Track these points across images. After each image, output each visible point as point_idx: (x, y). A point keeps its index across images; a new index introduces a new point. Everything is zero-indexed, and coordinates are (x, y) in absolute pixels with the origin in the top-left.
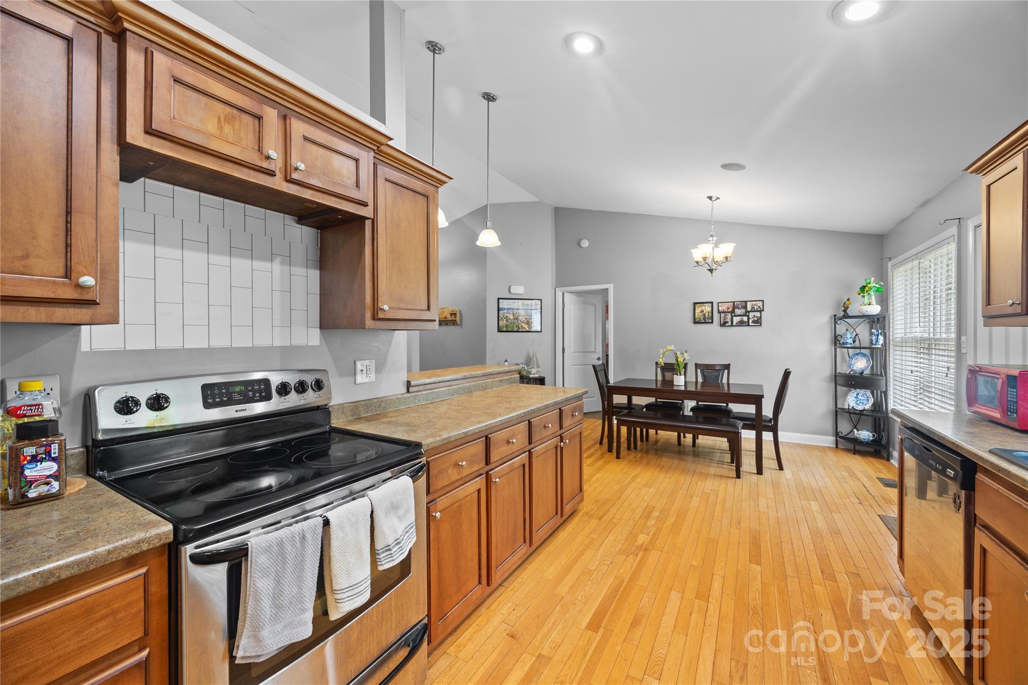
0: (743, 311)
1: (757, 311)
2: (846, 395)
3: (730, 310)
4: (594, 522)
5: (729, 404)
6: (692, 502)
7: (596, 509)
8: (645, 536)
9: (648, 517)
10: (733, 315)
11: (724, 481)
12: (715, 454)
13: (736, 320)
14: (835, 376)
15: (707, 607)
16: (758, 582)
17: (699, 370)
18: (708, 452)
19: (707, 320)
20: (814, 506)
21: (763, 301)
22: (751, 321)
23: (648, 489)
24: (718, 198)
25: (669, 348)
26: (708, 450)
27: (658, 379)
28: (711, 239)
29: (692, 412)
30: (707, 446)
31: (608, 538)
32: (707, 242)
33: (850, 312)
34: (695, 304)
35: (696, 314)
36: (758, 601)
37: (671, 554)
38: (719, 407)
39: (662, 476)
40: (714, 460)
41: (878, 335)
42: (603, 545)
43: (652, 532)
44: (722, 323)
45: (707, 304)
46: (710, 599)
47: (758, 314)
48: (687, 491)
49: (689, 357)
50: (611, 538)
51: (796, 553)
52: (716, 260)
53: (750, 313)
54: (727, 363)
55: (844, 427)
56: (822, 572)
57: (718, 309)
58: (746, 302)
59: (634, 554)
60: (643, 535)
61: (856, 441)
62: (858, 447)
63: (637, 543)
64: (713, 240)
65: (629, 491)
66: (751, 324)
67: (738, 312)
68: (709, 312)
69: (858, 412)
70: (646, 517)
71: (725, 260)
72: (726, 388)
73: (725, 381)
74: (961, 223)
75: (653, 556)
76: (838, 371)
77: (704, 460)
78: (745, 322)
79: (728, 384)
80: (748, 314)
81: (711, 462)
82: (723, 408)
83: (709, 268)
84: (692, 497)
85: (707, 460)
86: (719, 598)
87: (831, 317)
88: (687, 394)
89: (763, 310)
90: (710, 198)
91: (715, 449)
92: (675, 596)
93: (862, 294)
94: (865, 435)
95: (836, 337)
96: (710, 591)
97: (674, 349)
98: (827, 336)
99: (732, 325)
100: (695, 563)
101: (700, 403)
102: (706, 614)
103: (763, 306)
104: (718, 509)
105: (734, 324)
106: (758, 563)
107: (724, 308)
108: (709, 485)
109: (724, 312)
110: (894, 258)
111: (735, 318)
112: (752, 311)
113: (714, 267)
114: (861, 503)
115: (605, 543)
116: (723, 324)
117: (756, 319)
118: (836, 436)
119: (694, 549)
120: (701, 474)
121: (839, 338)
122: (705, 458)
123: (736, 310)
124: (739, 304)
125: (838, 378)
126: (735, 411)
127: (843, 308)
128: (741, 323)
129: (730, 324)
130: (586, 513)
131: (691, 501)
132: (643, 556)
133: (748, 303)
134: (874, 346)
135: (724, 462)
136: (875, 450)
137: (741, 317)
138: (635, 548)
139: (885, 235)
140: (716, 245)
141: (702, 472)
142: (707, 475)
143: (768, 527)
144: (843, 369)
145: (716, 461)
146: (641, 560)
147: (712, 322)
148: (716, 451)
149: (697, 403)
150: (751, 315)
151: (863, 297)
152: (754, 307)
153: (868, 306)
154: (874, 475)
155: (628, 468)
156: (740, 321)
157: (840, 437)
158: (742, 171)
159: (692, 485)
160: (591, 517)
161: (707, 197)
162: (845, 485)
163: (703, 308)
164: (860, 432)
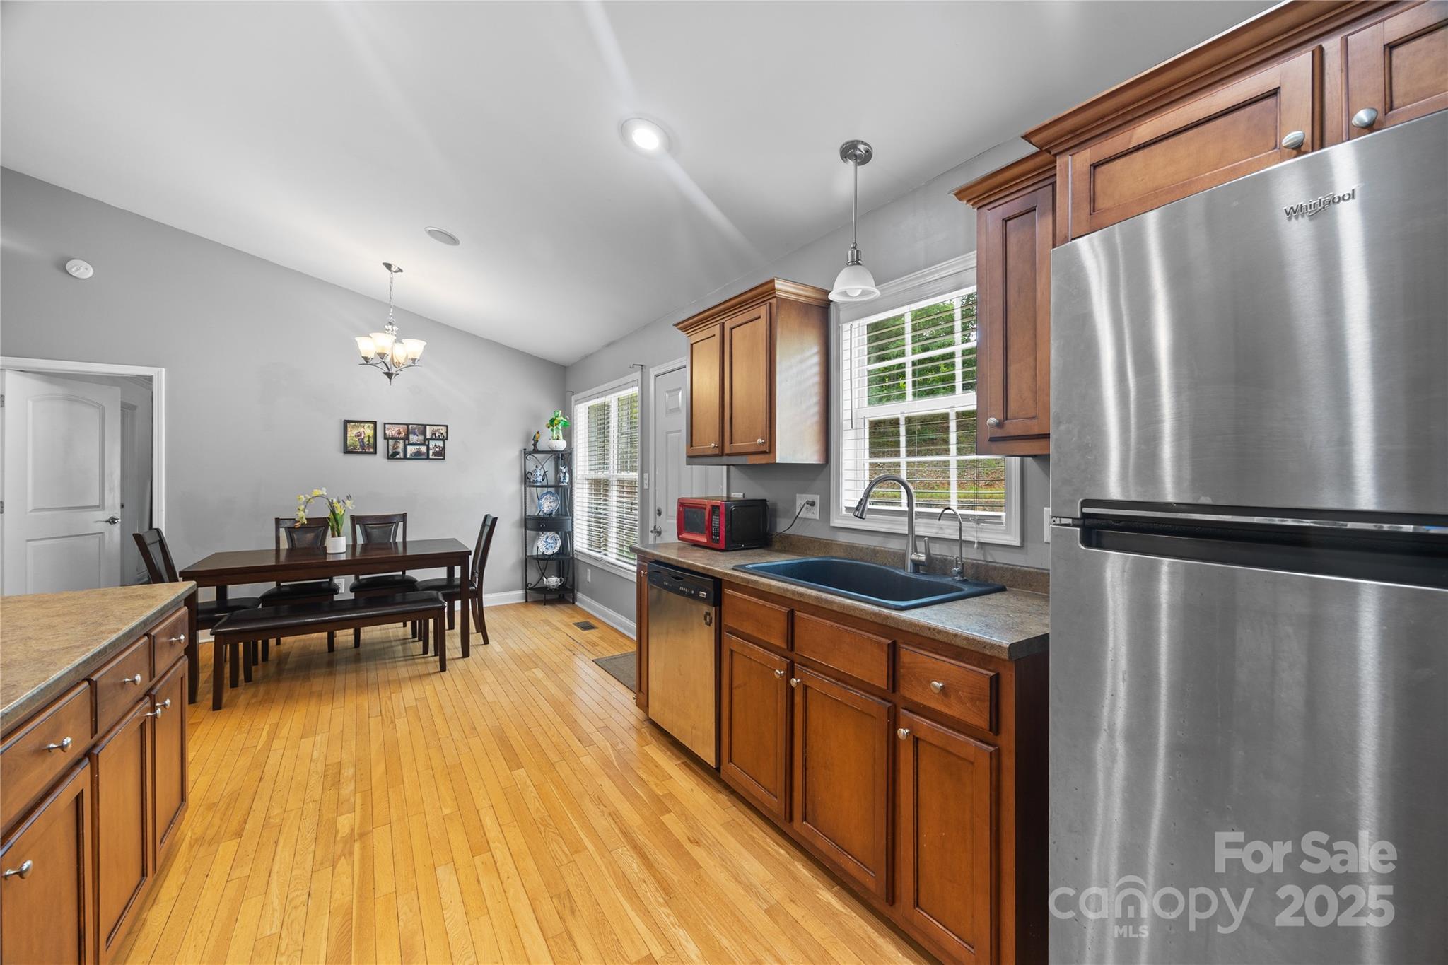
0: (421, 438)
1: (439, 440)
2: (535, 539)
3: (403, 435)
4: (227, 849)
5: (407, 571)
6: (397, 728)
7: (217, 821)
8: (349, 815)
9: (337, 783)
10: (407, 442)
11: (426, 681)
12: (395, 648)
13: (411, 450)
14: (525, 519)
15: (493, 857)
16: (530, 789)
17: (358, 526)
18: (384, 648)
19: (368, 449)
20: (539, 673)
21: (447, 426)
22: (431, 452)
23: (311, 739)
24: (400, 270)
25: (317, 492)
26: (381, 646)
27: (281, 547)
28: (390, 327)
29: (353, 594)
30: (375, 641)
31: (277, 858)
32: (384, 331)
33: (540, 447)
34: (346, 422)
35: (348, 439)
36: (541, 809)
37: (406, 820)
38: (390, 579)
39: (326, 710)
40: (398, 657)
41: (565, 473)
42: (274, 876)
43: (358, 802)
44: (390, 454)
45: (367, 425)
46: (491, 844)
47: (440, 444)
48: (381, 715)
49: (354, 506)
50: (284, 853)
51: (548, 733)
52: (395, 361)
53: (431, 442)
54: (403, 513)
55: (533, 577)
56: (579, 741)
57: (385, 434)
58: (425, 426)
59: (344, 855)
60: (344, 817)
61: (546, 590)
62: (548, 597)
63: (340, 835)
64: (393, 330)
65: (274, 759)
66: (431, 457)
67: (413, 438)
68: (369, 437)
69: (547, 557)
70: (332, 785)
71: (410, 363)
72: (400, 548)
73: (399, 539)
74: (644, 370)
75: (381, 838)
76: (527, 515)
77: (384, 661)
78: (424, 454)
79: (404, 542)
80: (427, 443)
81: (395, 662)
82: (397, 578)
83: (387, 371)
84: (393, 722)
85: (387, 661)
86: (501, 836)
87: (521, 451)
88: (341, 568)
89: (447, 439)
90: (388, 266)
91: (391, 641)
92: (445, 874)
93: (551, 428)
94: (553, 581)
95: (526, 475)
96: (485, 835)
97: (326, 494)
98: (516, 474)
99: (405, 457)
100: (447, 811)
101: (361, 577)
102: (496, 867)
103: (447, 432)
104: (439, 722)
105: (408, 456)
106: (520, 766)
107: (393, 432)
108: (410, 694)
109: (393, 438)
110: (578, 393)
111: (409, 448)
112: (432, 439)
113: (393, 370)
114: (574, 654)
115: (276, 868)
116: (392, 456)
117: (437, 450)
118: (526, 589)
119: (436, 793)
120: (389, 683)
121: (529, 475)
122: (385, 659)
123: (411, 436)
124: (416, 428)
125: (529, 522)
126: (419, 579)
127: (533, 442)
128: (417, 456)
129: (401, 455)
130: (196, 840)
131: (395, 728)
132: (363, 848)
133: (428, 427)
134: (562, 484)
135: (413, 656)
136: (560, 596)
137: (418, 447)
138: (341, 845)
139: (568, 367)
140: (398, 341)
141: (389, 681)
142: (399, 682)
143: (508, 718)
144: (532, 512)
145: (400, 657)
146: (363, 858)
147: (375, 452)
148: (393, 643)
149: (357, 578)
150: (432, 444)
151: (552, 430)
152: (435, 434)
153: (556, 441)
154: (570, 621)
155: (250, 718)
156: (416, 452)
157: (530, 589)
158: (452, 246)
159: (383, 704)
160: (215, 840)
161: (384, 264)
162: (553, 640)
163: (361, 430)
164: (549, 579)
